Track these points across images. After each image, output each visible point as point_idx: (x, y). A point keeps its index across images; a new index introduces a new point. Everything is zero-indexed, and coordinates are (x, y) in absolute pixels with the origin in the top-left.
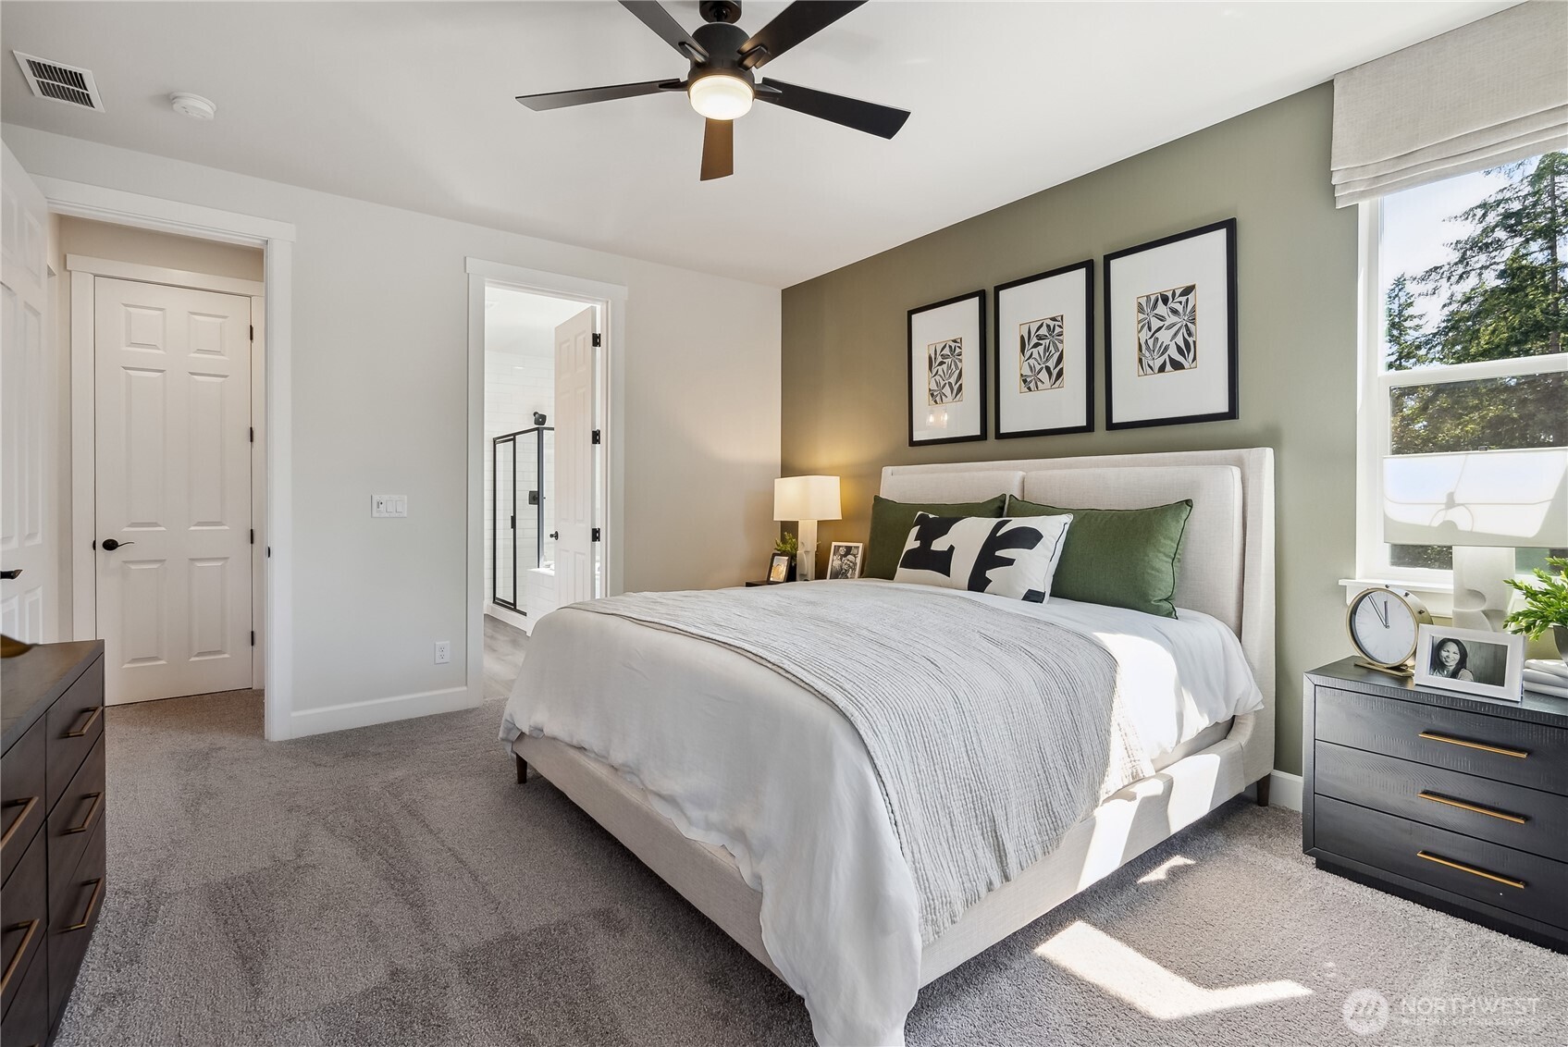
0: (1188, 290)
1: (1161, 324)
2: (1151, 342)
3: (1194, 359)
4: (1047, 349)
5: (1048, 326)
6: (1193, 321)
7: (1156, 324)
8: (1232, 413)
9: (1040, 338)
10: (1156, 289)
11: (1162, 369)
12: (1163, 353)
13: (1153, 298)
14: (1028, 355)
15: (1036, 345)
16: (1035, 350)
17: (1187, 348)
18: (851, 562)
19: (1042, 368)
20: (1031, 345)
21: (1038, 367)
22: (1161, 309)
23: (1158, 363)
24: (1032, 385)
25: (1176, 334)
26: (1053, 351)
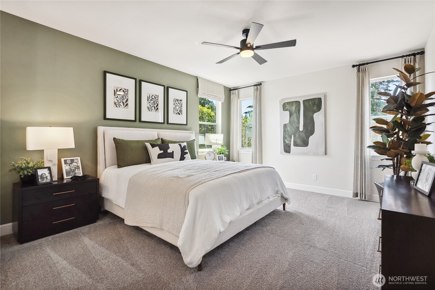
0: (181, 100)
1: (177, 105)
2: (175, 108)
3: (182, 113)
4: (154, 102)
5: (154, 96)
6: (182, 106)
7: (176, 105)
8: (187, 125)
9: (152, 98)
10: (176, 98)
11: (177, 114)
12: (177, 111)
13: (176, 99)
14: (149, 102)
15: (151, 100)
16: (151, 101)
17: (181, 111)
18: (75, 166)
19: (153, 106)
20: (150, 100)
21: (152, 106)
22: (177, 102)
23: (176, 112)
24: (150, 110)
25: (179, 108)
26: (156, 103)
